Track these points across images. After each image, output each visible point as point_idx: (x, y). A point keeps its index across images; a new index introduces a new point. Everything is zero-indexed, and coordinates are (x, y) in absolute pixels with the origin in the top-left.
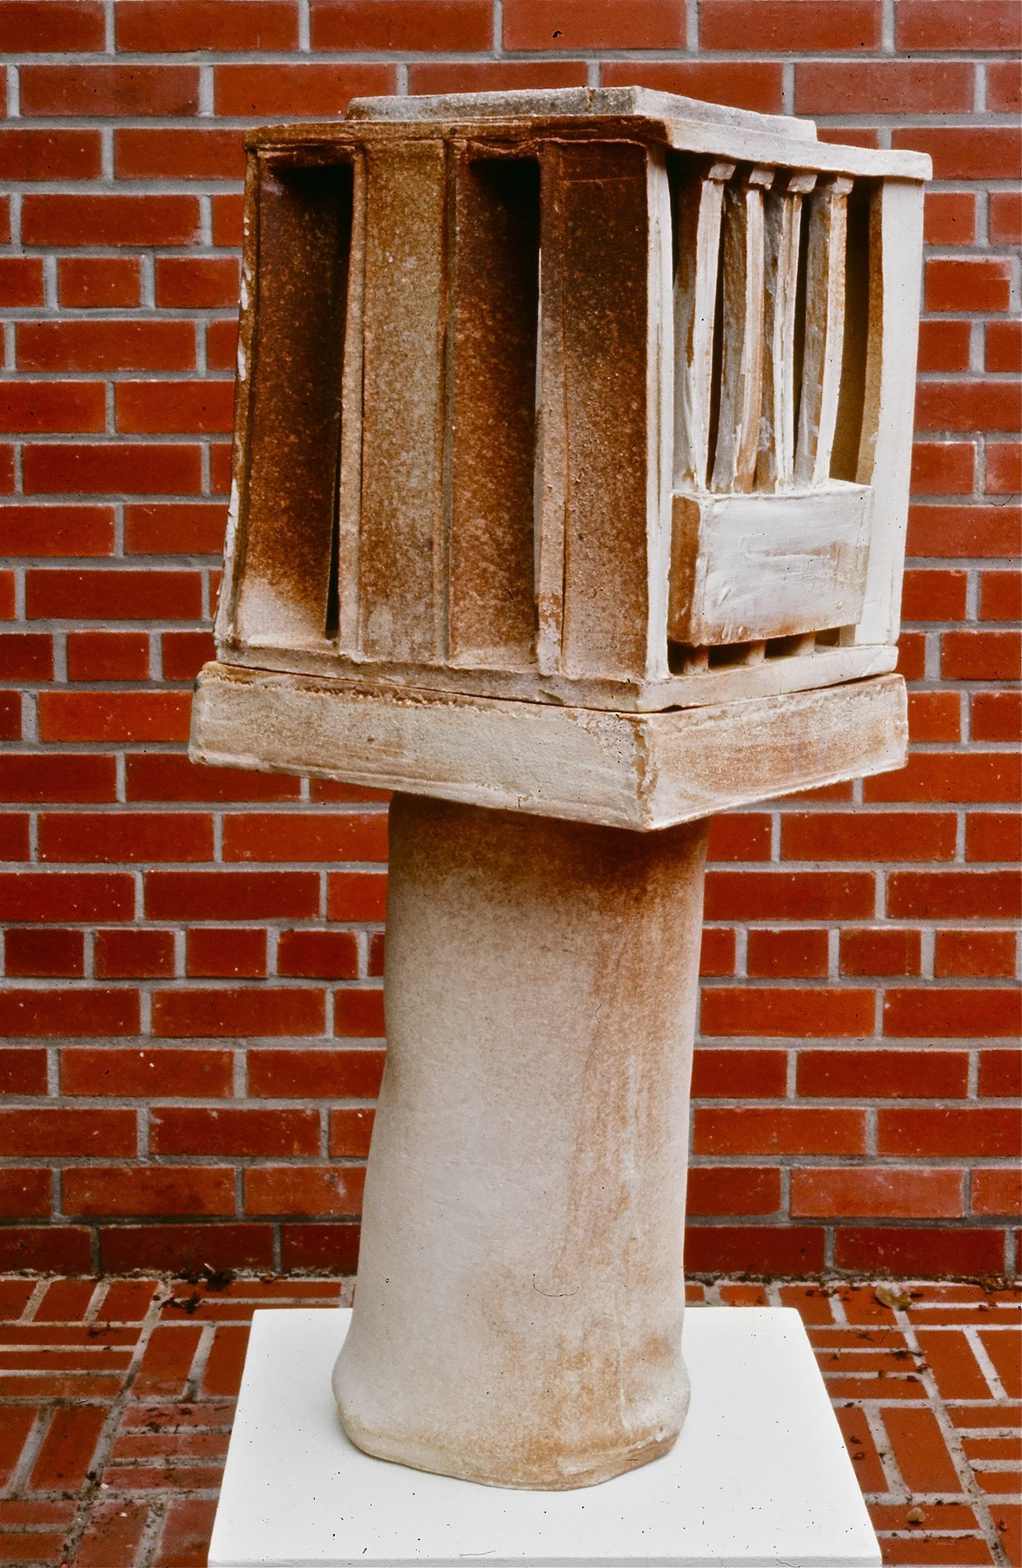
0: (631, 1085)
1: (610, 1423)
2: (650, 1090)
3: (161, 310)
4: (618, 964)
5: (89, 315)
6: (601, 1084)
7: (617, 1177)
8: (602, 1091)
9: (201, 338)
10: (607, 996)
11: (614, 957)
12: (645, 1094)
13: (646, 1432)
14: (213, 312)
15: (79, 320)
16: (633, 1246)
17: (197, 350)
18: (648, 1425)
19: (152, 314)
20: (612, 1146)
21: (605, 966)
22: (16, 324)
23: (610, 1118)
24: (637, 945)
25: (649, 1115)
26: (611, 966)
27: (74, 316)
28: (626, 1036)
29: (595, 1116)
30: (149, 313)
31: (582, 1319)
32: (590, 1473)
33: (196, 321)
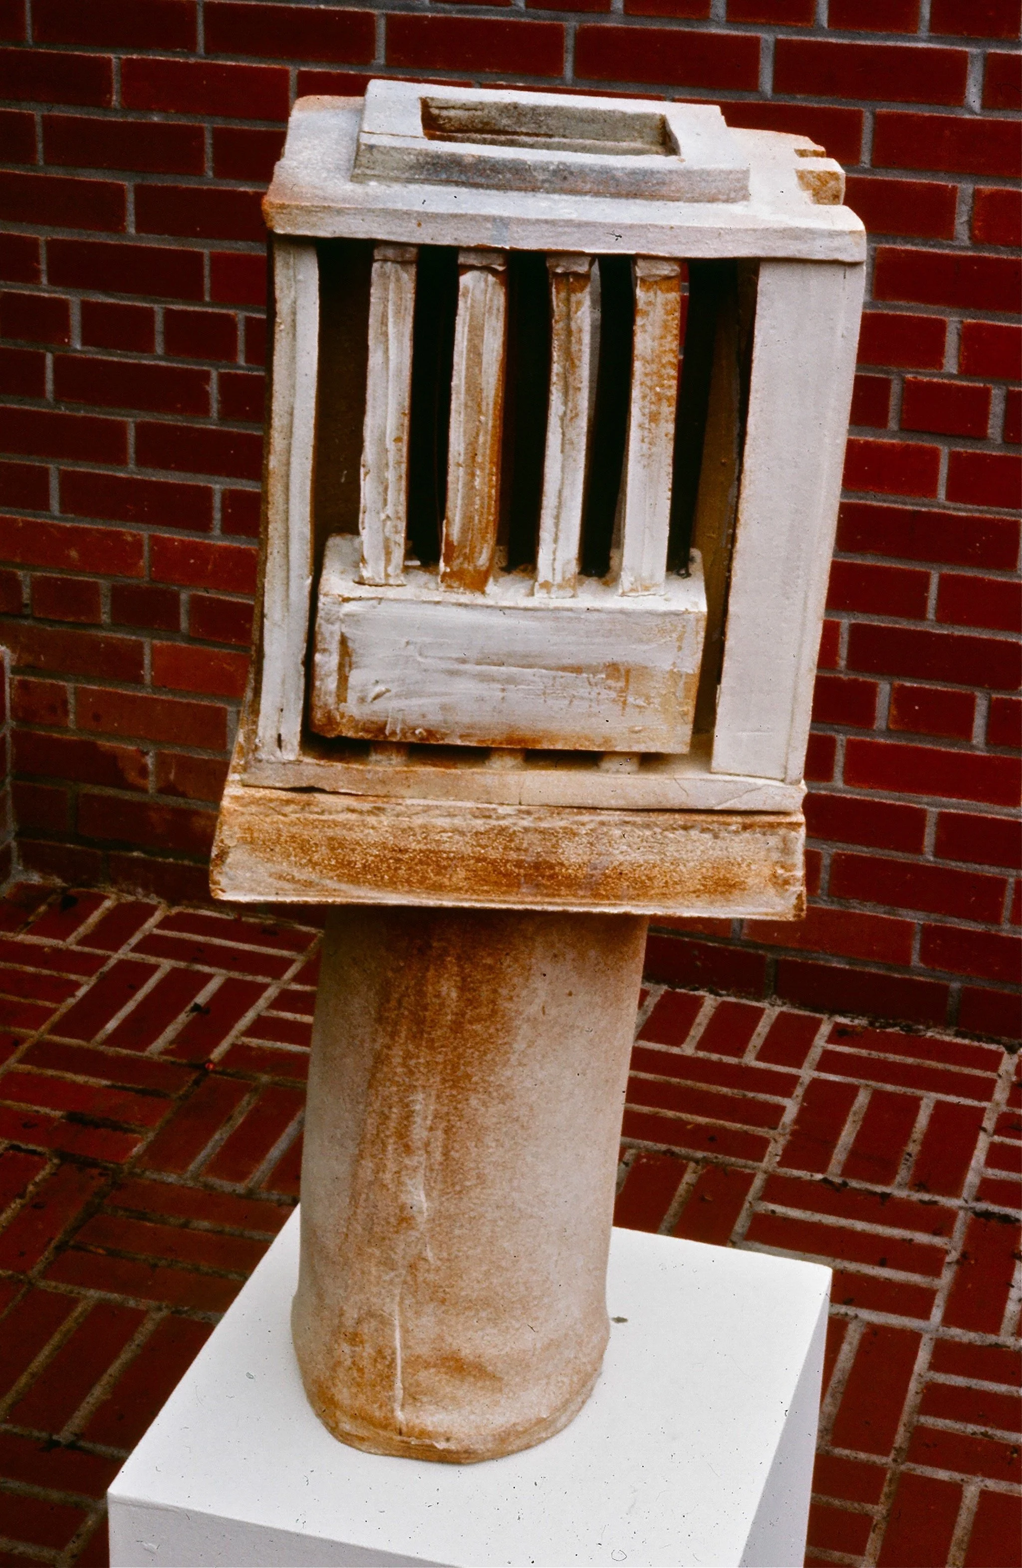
0: (418, 1120)
1: (381, 1407)
2: (446, 1131)
3: (531, 10)
4: (400, 1002)
5: (459, 11)
6: (382, 1106)
7: (397, 1198)
8: (382, 1113)
9: (569, 42)
10: (389, 1029)
11: (396, 996)
12: (439, 1133)
13: (423, 1434)
14: (584, 17)
15: (449, 15)
16: (422, 1265)
17: (565, 55)
18: (430, 1428)
19: (522, 15)
20: (391, 1166)
21: (388, 1001)
22: (387, 15)
23: (391, 1141)
24: (421, 994)
25: (446, 1154)
26: (393, 1004)
27: (444, 11)
28: (411, 1073)
29: (375, 1132)
30: (518, 13)
31: (359, 1304)
32: (362, 1439)
33: (565, 24)
